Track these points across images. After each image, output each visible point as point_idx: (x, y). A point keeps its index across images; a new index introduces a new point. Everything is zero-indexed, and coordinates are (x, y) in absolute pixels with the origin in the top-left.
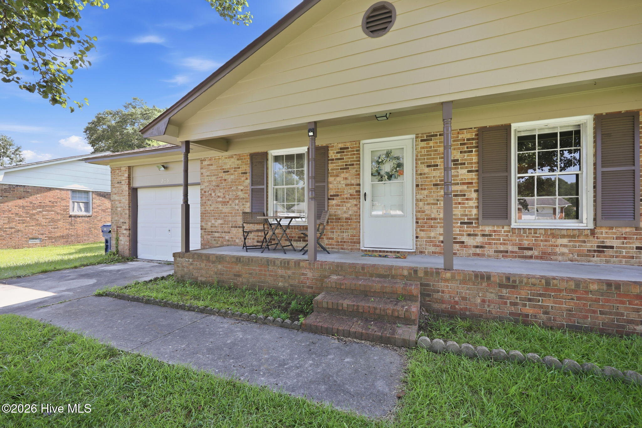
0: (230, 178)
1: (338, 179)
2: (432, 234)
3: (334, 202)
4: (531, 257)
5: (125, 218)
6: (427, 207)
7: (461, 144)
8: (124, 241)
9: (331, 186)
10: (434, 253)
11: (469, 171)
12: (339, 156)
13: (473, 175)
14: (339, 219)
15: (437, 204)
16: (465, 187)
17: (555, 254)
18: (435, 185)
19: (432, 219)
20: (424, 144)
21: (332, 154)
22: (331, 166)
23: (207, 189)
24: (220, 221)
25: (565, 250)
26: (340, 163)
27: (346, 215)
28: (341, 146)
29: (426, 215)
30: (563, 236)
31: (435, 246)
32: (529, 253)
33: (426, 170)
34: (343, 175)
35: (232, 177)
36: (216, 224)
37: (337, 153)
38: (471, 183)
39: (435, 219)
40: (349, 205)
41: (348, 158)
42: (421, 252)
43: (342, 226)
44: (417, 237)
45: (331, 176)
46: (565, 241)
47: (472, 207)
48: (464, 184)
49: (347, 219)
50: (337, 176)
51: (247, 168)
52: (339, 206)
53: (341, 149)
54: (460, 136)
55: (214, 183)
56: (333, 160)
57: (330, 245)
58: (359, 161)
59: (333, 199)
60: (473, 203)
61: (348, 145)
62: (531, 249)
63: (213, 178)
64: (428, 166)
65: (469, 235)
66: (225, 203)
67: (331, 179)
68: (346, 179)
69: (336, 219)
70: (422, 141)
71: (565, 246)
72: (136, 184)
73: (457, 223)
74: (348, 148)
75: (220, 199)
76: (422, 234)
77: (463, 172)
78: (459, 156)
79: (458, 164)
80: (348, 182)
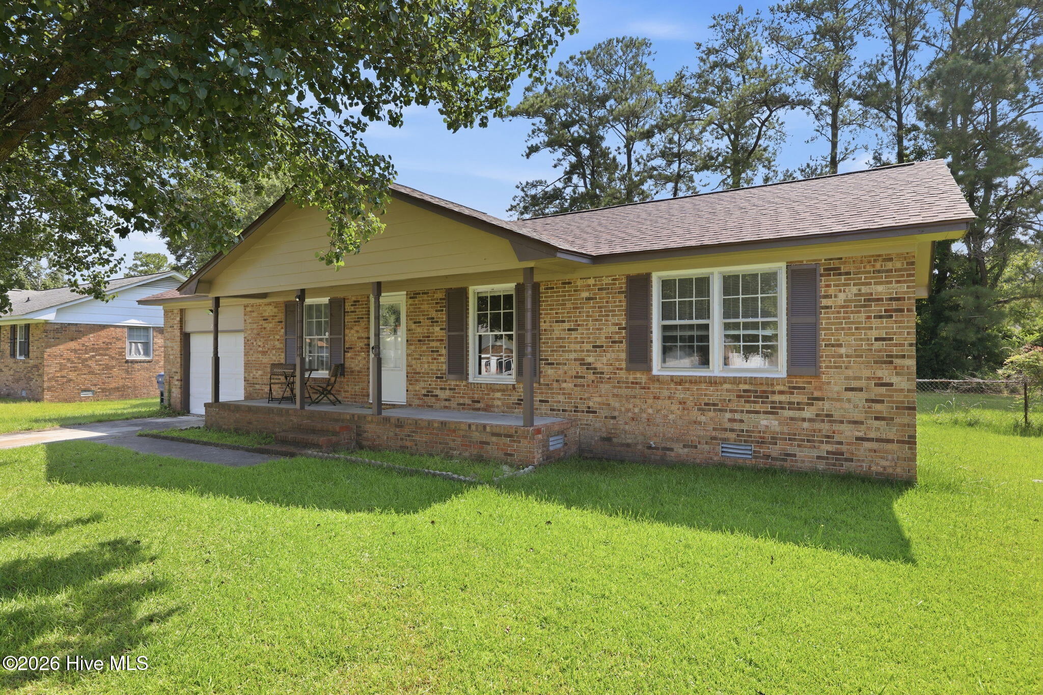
0: (269, 326)
1: (352, 331)
2: (417, 388)
3: (349, 355)
4: (478, 409)
5: (177, 367)
6: (414, 362)
7: (437, 303)
8: (176, 393)
9: (346, 338)
10: (419, 406)
11: (441, 329)
12: (352, 308)
13: (443, 333)
14: (353, 372)
16: (438, 344)
17: (493, 406)
18: (420, 341)
20: (411, 301)
21: (348, 307)
22: (347, 318)
23: (250, 338)
24: (260, 372)
25: (499, 403)
26: (353, 316)
27: (357, 369)
28: (354, 299)
29: (413, 369)
30: (498, 391)
31: (419, 399)
32: (478, 405)
33: (413, 326)
34: (356, 328)
35: (271, 325)
36: (257, 375)
37: (351, 305)
38: (442, 340)
39: (419, 373)
40: (360, 358)
41: (360, 311)
42: (410, 405)
43: (355, 378)
44: (408, 390)
45: (347, 329)
46: (498, 395)
47: (442, 363)
48: (438, 340)
49: (359, 372)
50: (351, 328)
51: (281, 316)
52: (353, 358)
53: (354, 301)
54: (436, 296)
55: (255, 332)
56: (348, 312)
58: (369, 314)
59: (348, 352)
60: (442, 359)
62: (479, 402)
63: (255, 326)
64: (415, 323)
65: (441, 389)
66: (264, 353)
67: (347, 331)
68: (358, 332)
69: (350, 372)
70: (410, 298)
71: (499, 399)
72: (188, 329)
73: (434, 377)
74: (358, 301)
75: (260, 349)
76: (411, 387)
77: (437, 329)
78: (433, 314)
79: (433, 321)
80: (359, 335)
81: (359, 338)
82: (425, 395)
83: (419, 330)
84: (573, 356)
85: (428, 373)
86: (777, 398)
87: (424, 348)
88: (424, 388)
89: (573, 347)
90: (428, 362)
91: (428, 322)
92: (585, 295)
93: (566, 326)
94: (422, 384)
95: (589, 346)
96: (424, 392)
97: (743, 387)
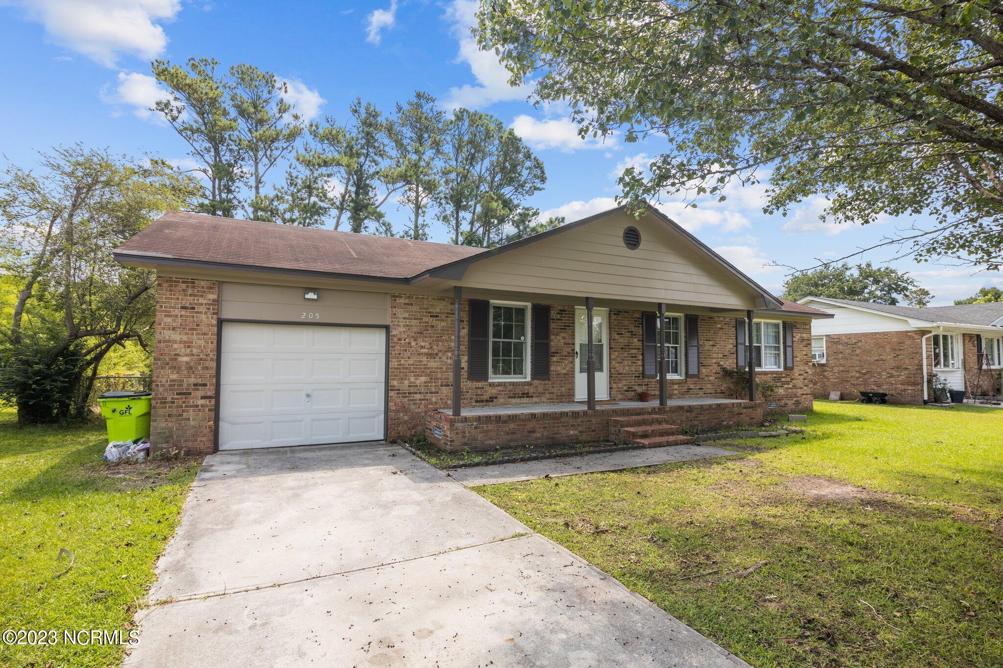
1: (558, 337)
2: (620, 385)
3: (555, 359)
6: (617, 365)
7: (634, 321)
9: (552, 344)
10: (620, 399)
11: (638, 340)
12: (558, 316)
13: (640, 343)
14: (559, 374)
15: (622, 363)
16: (636, 351)
17: (673, 395)
18: (622, 348)
19: (620, 374)
20: (614, 317)
21: (553, 314)
22: (553, 325)
23: (403, 336)
24: (423, 379)
25: (677, 392)
26: (559, 323)
27: (564, 371)
28: (560, 308)
29: (617, 371)
30: (676, 384)
31: (622, 394)
33: (617, 337)
34: (562, 335)
35: (443, 324)
36: (418, 382)
37: (557, 314)
38: (639, 348)
40: (566, 362)
41: (567, 320)
42: (614, 400)
43: (561, 381)
44: (611, 388)
45: (553, 335)
46: (676, 387)
47: (639, 365)
48: (636, 349)
49: (565, 374)
50: (557, 335)
51: (464, 315)
52: (559, 362)
53: (561, 310)
54: (634, 315)
55: (415, 329)
56: (553, 319)
57: (551, 399)
58: (574, 323)
59: (554, 356)
60: (640, 363)
61: (566, 308)
63: (414, 322)
64: (618, 334)
65: (639, 385)
66: (431, 356)
67: (552, 337)
68: (564, 338)
69: (557, 374)
70: (615, 314)
71: (677, 389)
72: (228, 315)
73: (632, 377)
74: (565, 311)
75: (425, 351)
76: (614, 386)
77: (635, 340)
78: (633, 329)
79: (633, 334)
80: (566, 341)
81: (565, 344)
82: (626, 391)
83: (621, 340)
84: (714, 361)
85: (629, 374)
86: (783, 380)
87: (626, 354)
88: (625, 385)
89: (715, 355)
90: (629, 365)
91: (628, 334)
92: (719, 326)
93: (711, 343)
94: (624, 382)
95: (721, 356)
96: (625, 388)
97: (775, 375)
